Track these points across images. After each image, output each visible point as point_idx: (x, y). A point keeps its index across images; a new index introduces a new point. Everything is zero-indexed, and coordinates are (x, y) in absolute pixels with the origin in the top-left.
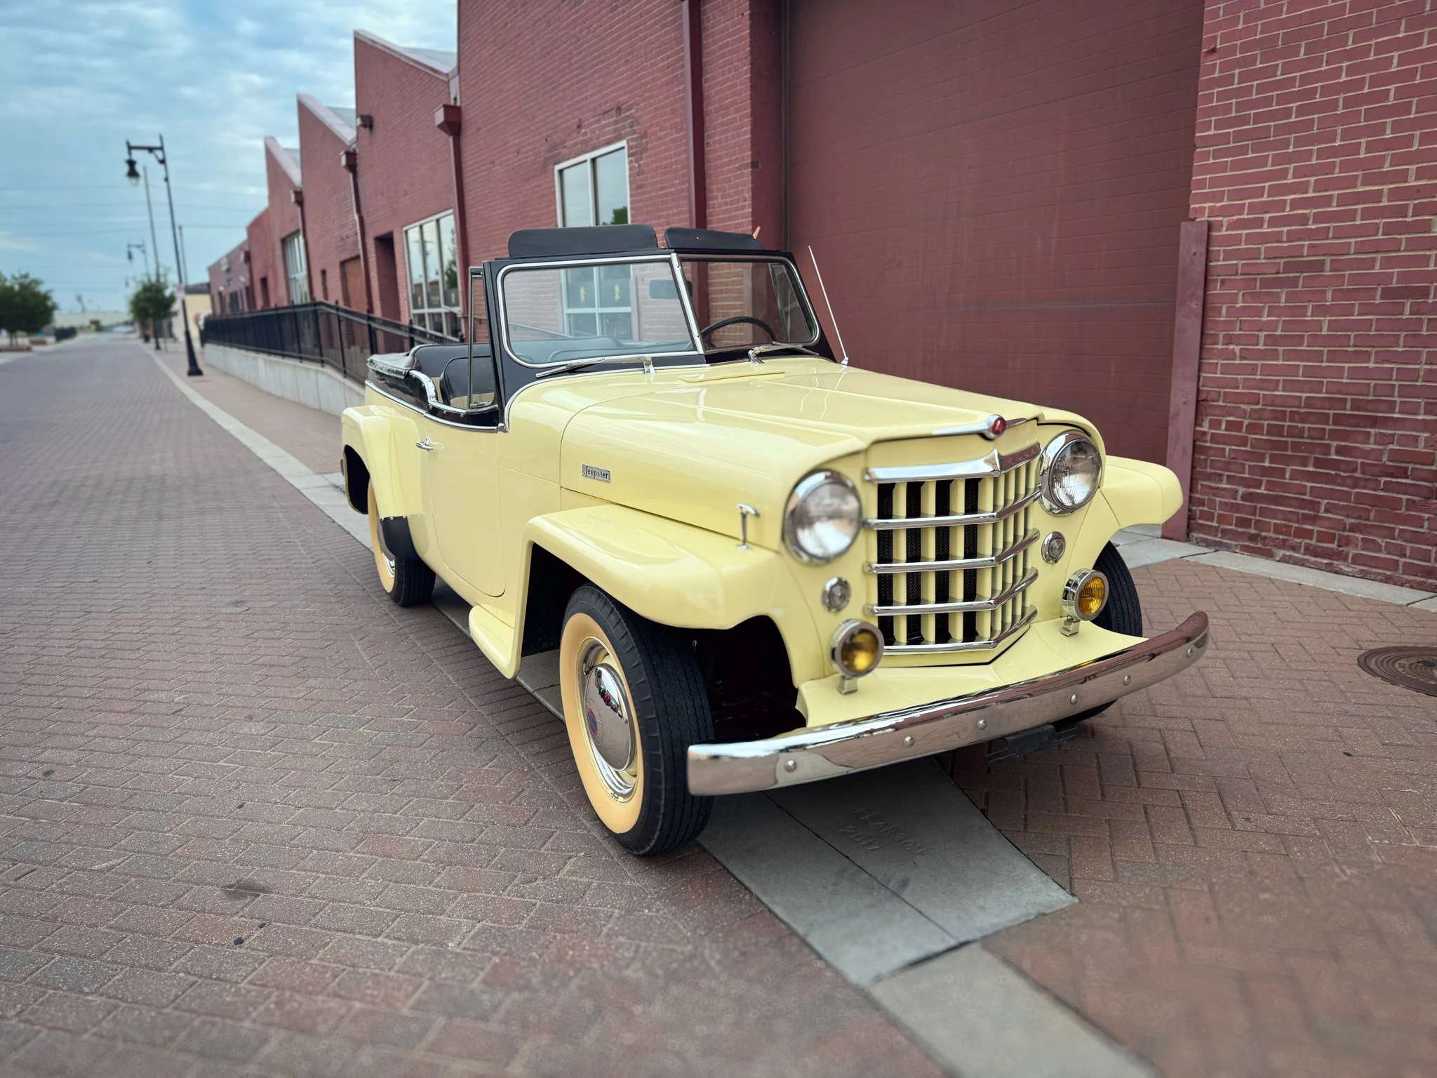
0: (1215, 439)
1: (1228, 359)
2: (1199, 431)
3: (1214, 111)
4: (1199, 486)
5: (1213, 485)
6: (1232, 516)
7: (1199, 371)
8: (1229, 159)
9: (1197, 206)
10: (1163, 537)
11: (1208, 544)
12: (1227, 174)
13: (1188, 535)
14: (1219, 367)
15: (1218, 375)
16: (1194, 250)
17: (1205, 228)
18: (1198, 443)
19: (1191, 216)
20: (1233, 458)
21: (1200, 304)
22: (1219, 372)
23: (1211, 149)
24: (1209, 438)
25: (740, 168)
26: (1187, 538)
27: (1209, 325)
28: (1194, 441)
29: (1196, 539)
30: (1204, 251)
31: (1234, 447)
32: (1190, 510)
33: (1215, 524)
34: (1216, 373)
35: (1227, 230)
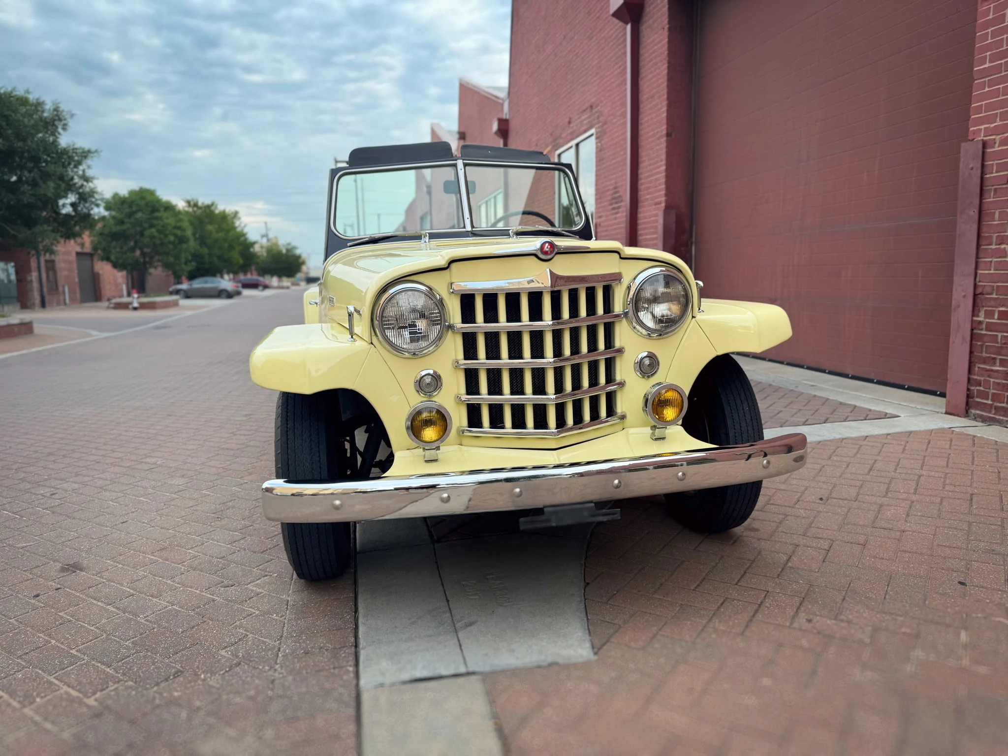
0: (989, 327)
1: (1000, 257)
2: (975, 320)
3: (988, 47)
4: (977, 369)
5: (988, 367)
6: (1004, 395)
7: (976, 268)
8: (1001, 86)
9: (975, 128)
10: (946, 413)
11: (984, 420)
12: (999, 99)
13: (967, 412)
14: (993, 264)
15: (992, 272)
16: (971, 166)
17: (980, 146)
18: (975, 331)
19: (970, 138)
20: (1005, 344)
21: (977, 211)
22: (992, 269)
23: (987, 79)
24: (984, 326)
25: (659, 138)
26: (966, 414)
27: (984, 229)
28: (972, 330)
29: (974, 415)
30: (979, 165)
31: (1005, 334)
32: (968, 390)
33: (989, 402)
34: (990, 270)
35: (999, 146)
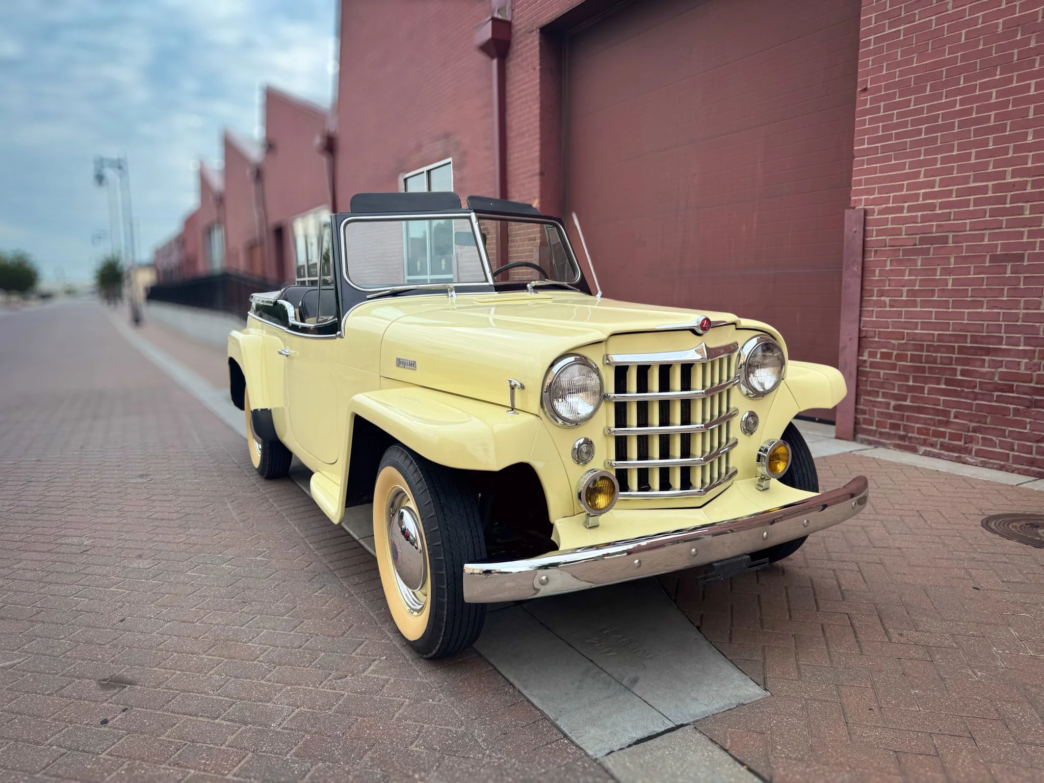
0: (873, 365)
1: (881, 307)
2: (861, 360)
3: (867, 132)
4: (862, 400)
5: (872, 399)
6: (887, 422)
7: (860, 316)
8: (878, 165)
9: (856, 198)
10: (837, 438)
11: (870, 443)
12: (877, 175)
13: (854, 436)
14: (874, 313)
15: (874, 319)
16: (854, 229)
17: (862, 213)
18: (861, 368)
19: (852, 205)
20: (887, 379)
21: (860, 268)
22: (874, 316)
23: (866, 158)
24: (868, 364)
25: (531, 176)
26: (854, 439)
27: (866, 283)
28: (858, 367)
29: (861, 439)
30: (862, 230)
31: (887, 371)
32: (856, 418)
33: (874, 428)
34: (872, 317)
35: (878, 215)
